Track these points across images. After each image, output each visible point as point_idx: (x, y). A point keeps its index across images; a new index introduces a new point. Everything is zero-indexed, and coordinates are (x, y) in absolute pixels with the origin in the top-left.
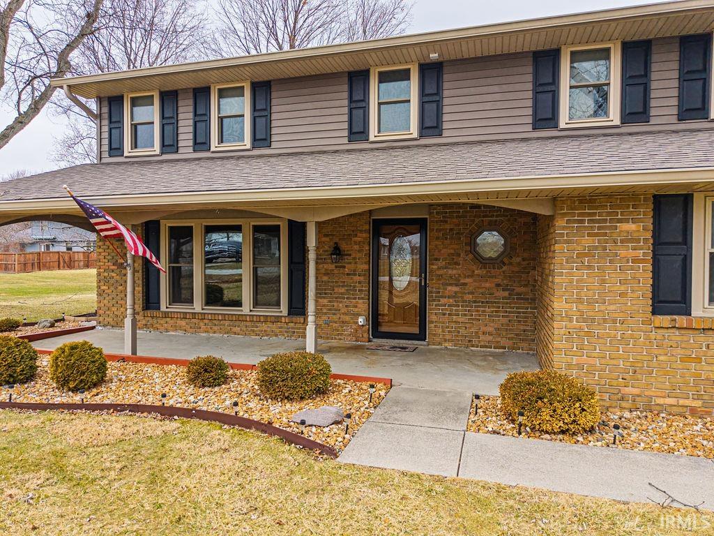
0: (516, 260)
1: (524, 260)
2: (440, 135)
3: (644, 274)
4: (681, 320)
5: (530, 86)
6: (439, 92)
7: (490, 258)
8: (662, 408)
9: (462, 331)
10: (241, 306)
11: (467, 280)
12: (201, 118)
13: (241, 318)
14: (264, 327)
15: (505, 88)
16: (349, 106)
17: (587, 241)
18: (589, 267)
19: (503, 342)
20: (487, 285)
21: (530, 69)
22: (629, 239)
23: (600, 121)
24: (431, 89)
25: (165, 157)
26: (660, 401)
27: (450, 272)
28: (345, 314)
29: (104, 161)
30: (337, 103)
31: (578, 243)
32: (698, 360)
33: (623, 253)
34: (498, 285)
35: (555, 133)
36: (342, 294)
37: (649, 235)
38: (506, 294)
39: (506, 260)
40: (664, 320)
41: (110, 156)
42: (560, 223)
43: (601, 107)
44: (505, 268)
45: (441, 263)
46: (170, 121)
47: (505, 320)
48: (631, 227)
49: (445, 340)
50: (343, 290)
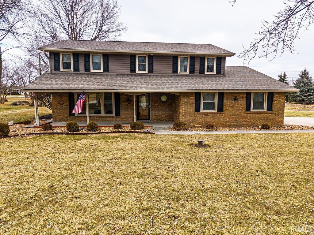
0: (170, 102)
1: (171, 102)
2: (153, 73)
3: (194, 105)
4: (199, 113)
5: (172, 64)
6: (152, 63)
7: (164, 101)
8: (196, 127)
9: (158, 117)
10: (101, 114)
11: (159, 106)
12: (87, 63)
13: (102, 117)
14: (109, 119)
15: (167, 63)
16: (130, 64)
17: (186, 100)
18: (186, 104)
19: (167, 119)
20: (164, 107)
21: (172, 60)
22: (192, 100)
23: (185, 73)
24: (151, 62)
25: (75, 72)
26: (196, 126)
27: (156, 104)
28: (130, 115)
29: (52, 72)
30: (127, 63)
31: (184, 100)
32: (201, 119)
33: (191, 102)
34: (166, 107)
35: (177, 74)
36: (130, 110)
37: (195, 99)
38: (167, 109)
39: (167, 102)
40: (196, 113)
41: (55, 71)
42: (182, 97)
43: (186, 70)
44: (167, 103)
45: (154, 102)
46: (76, 62)
47: (167, 115)
48: (192, 98)
49: (155, 120)
50: (130, 109)
